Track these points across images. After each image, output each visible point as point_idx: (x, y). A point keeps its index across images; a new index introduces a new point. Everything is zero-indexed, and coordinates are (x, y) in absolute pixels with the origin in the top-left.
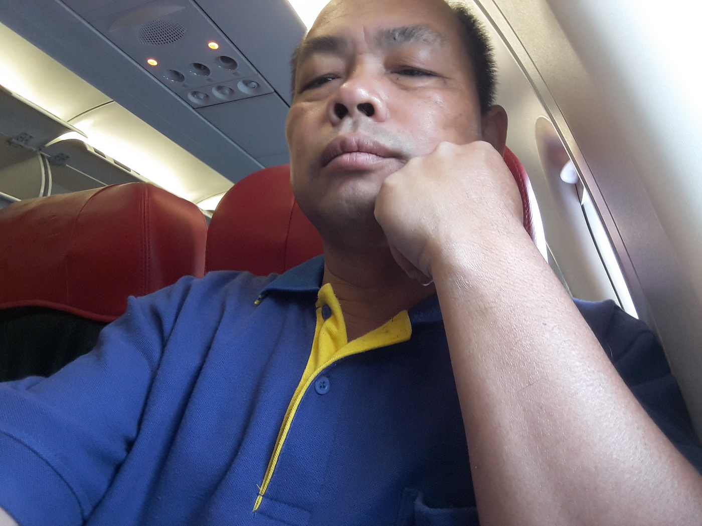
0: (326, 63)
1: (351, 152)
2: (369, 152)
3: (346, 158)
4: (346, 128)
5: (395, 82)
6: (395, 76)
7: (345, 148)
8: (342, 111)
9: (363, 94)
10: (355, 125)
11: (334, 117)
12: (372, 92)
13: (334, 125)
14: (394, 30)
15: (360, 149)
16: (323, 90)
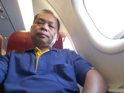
4: (43, 32)
8: (42, 29)
9: (46, 28)
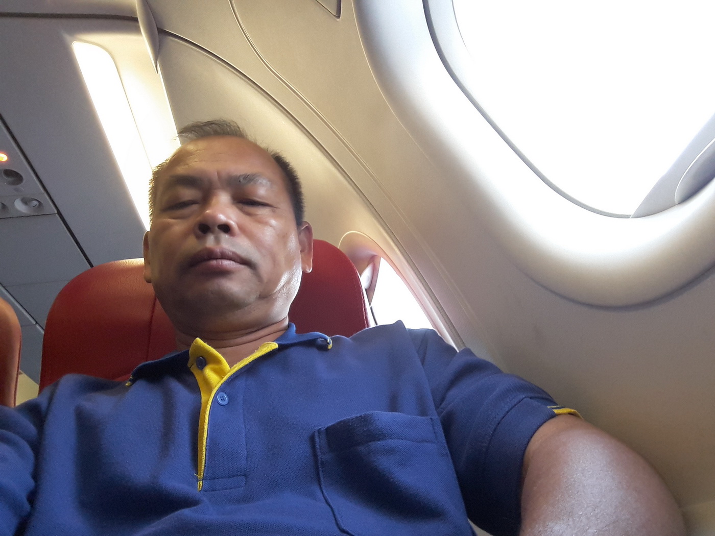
0: (188, 194)
1: (216, 259)
2: (230, 259)
3: (214, 262)
5: (241, 210)
6: (241, 205)
7: (211, 255)
8: (205, 228)
9: (222, 218)
10: (217, 240)
11: (200, 233)
12: (227, 217)
13: (198, 237)
14: (240, 176)
15: (224, 256)
16: (186, 211)
